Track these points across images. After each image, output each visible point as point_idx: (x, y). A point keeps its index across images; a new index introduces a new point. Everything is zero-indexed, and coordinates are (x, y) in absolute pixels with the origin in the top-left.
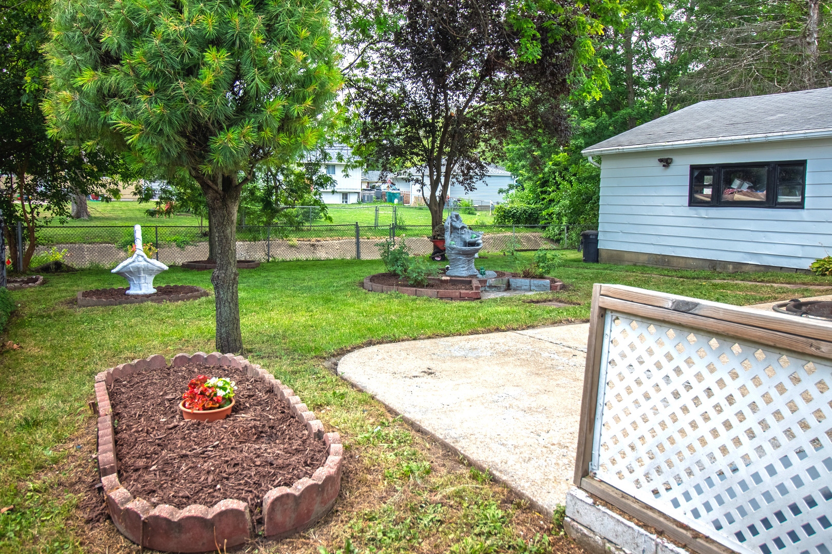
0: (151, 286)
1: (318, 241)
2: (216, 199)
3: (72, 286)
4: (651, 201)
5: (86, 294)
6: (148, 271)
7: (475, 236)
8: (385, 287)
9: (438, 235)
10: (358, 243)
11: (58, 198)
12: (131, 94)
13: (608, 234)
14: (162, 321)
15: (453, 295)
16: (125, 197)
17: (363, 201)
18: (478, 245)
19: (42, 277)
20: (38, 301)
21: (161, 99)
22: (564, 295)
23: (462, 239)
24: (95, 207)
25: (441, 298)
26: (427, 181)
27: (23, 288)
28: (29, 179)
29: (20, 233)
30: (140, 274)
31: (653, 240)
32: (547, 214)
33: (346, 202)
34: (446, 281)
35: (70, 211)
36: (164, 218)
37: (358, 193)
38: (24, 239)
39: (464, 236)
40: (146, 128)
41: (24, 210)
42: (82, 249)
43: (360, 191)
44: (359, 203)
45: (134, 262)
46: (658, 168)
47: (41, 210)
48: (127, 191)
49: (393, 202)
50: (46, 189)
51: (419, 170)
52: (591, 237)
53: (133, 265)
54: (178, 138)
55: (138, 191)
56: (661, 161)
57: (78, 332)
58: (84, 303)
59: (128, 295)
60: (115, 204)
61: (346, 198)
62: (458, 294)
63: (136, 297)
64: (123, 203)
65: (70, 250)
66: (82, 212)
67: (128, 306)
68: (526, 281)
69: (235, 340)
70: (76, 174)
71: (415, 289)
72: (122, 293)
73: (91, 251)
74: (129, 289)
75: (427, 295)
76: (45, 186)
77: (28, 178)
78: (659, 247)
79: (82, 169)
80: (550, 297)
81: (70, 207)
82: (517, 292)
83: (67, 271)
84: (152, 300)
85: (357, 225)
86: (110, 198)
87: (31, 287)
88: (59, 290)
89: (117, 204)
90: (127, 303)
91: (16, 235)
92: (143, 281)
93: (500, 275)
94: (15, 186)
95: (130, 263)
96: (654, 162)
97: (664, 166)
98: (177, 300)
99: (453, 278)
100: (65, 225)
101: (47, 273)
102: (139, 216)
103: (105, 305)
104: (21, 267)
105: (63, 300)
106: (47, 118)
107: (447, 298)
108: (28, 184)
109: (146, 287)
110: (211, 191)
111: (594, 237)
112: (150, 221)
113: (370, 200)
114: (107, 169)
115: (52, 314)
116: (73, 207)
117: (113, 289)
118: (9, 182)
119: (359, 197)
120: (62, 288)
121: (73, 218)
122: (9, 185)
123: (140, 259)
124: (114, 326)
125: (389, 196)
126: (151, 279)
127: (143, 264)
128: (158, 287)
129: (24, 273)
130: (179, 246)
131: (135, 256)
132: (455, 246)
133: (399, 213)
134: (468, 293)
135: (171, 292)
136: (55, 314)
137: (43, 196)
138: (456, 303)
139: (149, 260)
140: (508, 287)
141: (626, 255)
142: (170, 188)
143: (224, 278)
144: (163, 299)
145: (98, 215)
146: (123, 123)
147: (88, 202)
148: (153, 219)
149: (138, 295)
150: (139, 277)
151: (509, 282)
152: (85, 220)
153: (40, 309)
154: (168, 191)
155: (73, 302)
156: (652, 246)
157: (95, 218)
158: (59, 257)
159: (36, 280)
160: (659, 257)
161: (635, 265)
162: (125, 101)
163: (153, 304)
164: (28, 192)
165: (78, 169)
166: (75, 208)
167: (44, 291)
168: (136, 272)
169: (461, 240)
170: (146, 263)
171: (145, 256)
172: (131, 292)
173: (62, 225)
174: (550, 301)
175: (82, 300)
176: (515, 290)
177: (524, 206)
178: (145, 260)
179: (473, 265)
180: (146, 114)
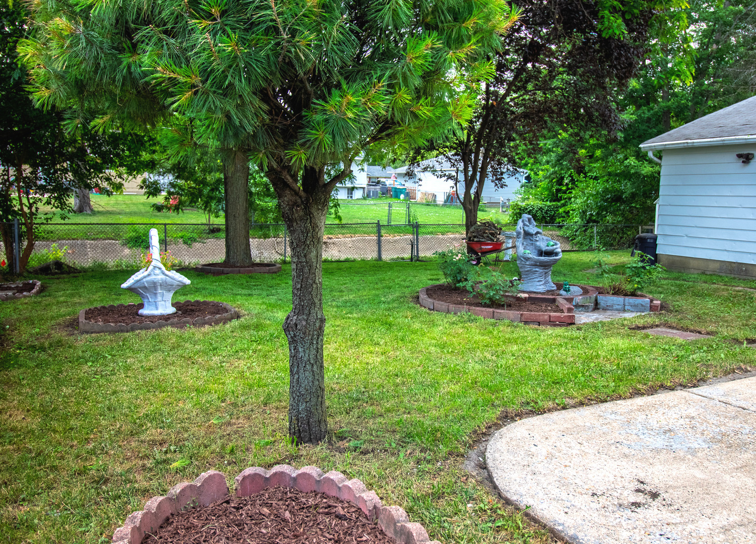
0: (169, 304)
1: (330, 238)
2: (295, 204)
3: (72, 295)
4: (725, 202)
5: (91, 314)
6: (167, 286)
7: (552, 243)
8: (452, 307)
9: (475, 237)
10: (379, 242)
11: (60, 192)
12: (178, 17)
13: (669, 238)
14: (190, 360)
15: (541, 319)
16: (128, 190)
17: (368, 196)
18: (557, 254)
19: (39, 283)
20: (30, 321)
21: (233, 29)
22: (671, 319)
23: (536, 247)
24: (97, 200)
25: (526, 323)
26: (461, 177)
27: (16, 298)
28: (27, 171)
29: (16, 231)
30: (156, 290)
31: (727, 246)
32: (564, 212)
33: (351, 197)
34: (525, 299)
35: (73, 205)
36: (172, 214)
37: (364, 188)
38: (20, 236)
39: (538, 243)
40: (204, 82)
41: (21, 204)
42: (84, 246)
43: (365, 186)
44: (364, 198)
45: (149, 275)
46: (736, 165)
47: (39, 204)
48: (133, 184)
49: (399, 198)
50: (46, 182)
51: (453, 165)
52: (649, 241)
53: (148, 279)
54: (257, 102)
55: (145, 184)
56: (739, 156)
57: (79, 380)
58: (87, 328)
59: (142, 316)
60: (116, 198)
61: (352, 194)
62: (546, 317)
63: (152, 318)
64: (127, 197)
65: (71, 247)
66: (84, 207)
67: (143, 332)
68: (620, 299)
69: (320, 422)
70: (79, 166)
71: (491, 310)
72: (133, 312)
73: (94, 248)
74: (141, 306)
75: (509, 318)
76: (45, 179)
77: (27, 169)
78: (734, 254)
79: (85, 161)
80: (657, 322)
81: (72, 201)
82: (609, 313)
83: (68, 273)
84: (173, 325)
85: (378, 223)
86: (112, 192)
87: (25, 297)
88: (58, 302)
89: (120, 198)
90: (141, 329)
91: (12, 232)
92: (159, 298)
93: (585, 291)
94: (12, 179)
95: (145, 277)
96: (731, 157)
97: (743, 162)
98: (203, 324)
99: (533, 295)
100: (67, 221)
101: (47, 274)
102: (143, 211)
103: (113, 332)
104: (18, 268)
105: (60, 320)
106: (32, 72)
107: (533, 322)
108: (27, 177)
109: (163, 306)
110: (288, 192)
111: (652, 241)
112: (155, 216)
113: (376, 196)
114: (112, 161)
115: (47, 344)
116: (75, 201)
117: (122, 305)
118: (5, 175)
119: (364, 192)
120: (62, 299)
121: (75, 212)
122: (6, 177)
123: (157, 271)
124: (127, 368)
125: (395, 191)
126: (169, 296)
127: (161, 277)
128: (177, 303)
129: (20, 275)
130: (185, 243)
131: (151, 268)
132: (530, 256)
133: (412, 210)
134: (559, 317)
135: (192, 310)
136: (51, 345)
137: (42, 189)
138: (550, 331)
139: (167, 272)
140: (596, 307)
141: (692, 262)
142: (180, 182)
143: (305, 327)
144: (185, 323)
145: (101, 209)
146: (162, 72)
147: (91, 196)
148: (159, 214)
149: (154, 316)
150: (156, 294)
151: (596, 300)
152: (88, 215)
153: (31, 335)
154: (177, 185)
155: (73, 325)
156: (726, 253)
157: (99, 212)
158: (60, 254)
159: (33, 286)
160: (734, 265)
161: (703, 273)
162: (166, 32)
163: (175, 330)
164: (28, 185)
165: (80, 161)
166: (78, 201)
167: (40, 302)
168: (153, 287)
169: (535, 249)
170: (163, 277)
171: (164, 268)
172: (145, 311)
173: (63, 222)
174: (657, 326)
175: (84, 325)
176: (605, 309)
177: (539, 204)
178: (163, 273)
179: (549, 279)
180: (204, 55)
